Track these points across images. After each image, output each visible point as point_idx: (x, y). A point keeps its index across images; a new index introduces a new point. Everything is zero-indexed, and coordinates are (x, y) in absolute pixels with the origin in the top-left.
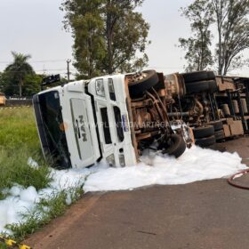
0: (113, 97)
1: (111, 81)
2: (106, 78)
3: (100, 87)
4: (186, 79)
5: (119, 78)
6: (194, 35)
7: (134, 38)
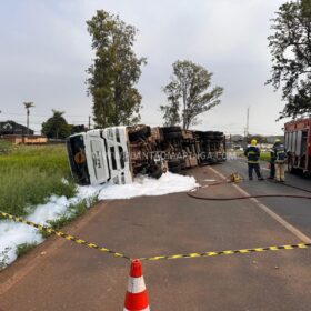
0: (118, 140)
1: (117, 130)
2: (114, 128)
3: (110, 134)
4: (164, 131)
5: (122, 128)
6: (169, 104)
7: (132, 104)
